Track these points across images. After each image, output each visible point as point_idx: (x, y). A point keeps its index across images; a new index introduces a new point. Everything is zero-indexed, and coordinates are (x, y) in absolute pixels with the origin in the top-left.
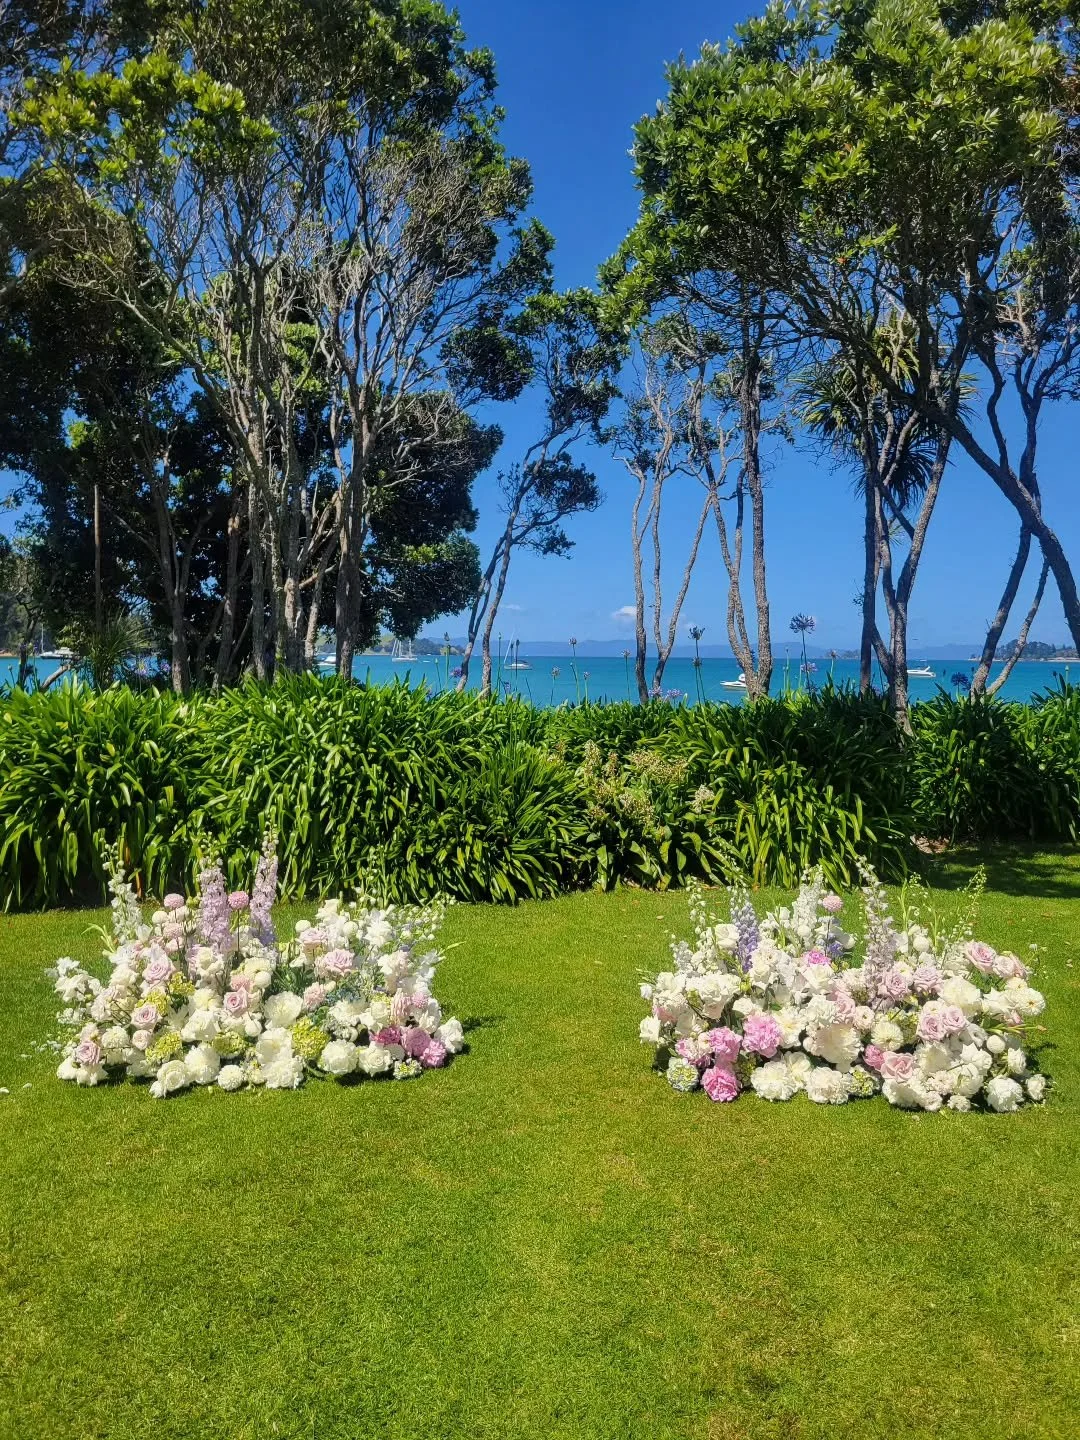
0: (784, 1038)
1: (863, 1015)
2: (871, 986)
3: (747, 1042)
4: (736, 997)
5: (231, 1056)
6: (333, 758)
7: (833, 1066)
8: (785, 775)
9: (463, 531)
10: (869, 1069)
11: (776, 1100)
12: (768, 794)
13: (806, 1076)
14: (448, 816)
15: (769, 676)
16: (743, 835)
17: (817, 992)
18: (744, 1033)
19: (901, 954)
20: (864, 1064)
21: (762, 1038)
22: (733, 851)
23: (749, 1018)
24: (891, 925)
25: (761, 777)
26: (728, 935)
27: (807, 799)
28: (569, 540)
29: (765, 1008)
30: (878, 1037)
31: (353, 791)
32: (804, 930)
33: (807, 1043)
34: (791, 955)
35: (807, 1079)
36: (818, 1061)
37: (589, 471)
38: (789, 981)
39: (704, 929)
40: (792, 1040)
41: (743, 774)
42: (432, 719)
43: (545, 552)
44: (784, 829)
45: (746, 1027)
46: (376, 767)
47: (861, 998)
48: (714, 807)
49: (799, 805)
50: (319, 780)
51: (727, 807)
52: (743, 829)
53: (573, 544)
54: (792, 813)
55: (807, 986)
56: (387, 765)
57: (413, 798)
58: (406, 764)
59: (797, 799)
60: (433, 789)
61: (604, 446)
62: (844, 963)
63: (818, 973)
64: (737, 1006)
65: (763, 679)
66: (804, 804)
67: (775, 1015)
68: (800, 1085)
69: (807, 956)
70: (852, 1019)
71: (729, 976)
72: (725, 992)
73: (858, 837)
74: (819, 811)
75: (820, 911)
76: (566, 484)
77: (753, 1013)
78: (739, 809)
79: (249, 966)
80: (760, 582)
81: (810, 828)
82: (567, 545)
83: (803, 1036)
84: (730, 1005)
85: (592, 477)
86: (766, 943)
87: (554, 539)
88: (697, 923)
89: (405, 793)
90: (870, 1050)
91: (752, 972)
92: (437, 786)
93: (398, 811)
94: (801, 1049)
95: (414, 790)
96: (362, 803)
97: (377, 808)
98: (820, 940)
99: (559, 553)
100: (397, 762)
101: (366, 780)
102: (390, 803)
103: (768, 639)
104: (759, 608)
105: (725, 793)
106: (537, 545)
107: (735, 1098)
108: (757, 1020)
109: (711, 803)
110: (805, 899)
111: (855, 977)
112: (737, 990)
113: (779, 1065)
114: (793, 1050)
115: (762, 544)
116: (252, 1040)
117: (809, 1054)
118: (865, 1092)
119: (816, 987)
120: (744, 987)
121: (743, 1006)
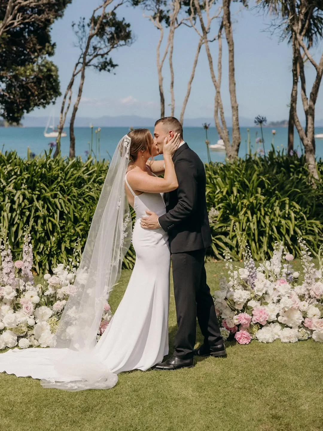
0: (270, 317)
1: (304, 305)
2: (306, 293)
3: (254, 318)
4: (249, 300)
5: (22, 335)
6: (19, 198)
7: (291, 328)
8: (255, 202)
9: (47, 56)
10: (307, 328)
11: (267, 343)
12: (246, 213)
13: (279, 333)
14: (81, 227)
15: (238, 146)
16: (234, 234)
17: (284, 296)
18: (252, 315)
19: (319, 279)
20: (304, 327)
21: (261, 316)
22: (229, 241)
23: (255, 309)
24: (314, 267)
25: (242, 203)
26: (244, 273)
27: (266, 214)
28: (114, 63)
29: (261, 305)
30: (310, 315)
31: (30, 216)
32: (277, 270)
33: (280, 319)
34: (272, 281)
35: (279, 334)
36: (284, 326)
37: (127, 22)
38: (271, 292)
39: (232, 272)
40: (273, 317)
41: (233, 202)
42: (66, 175)
43: (100, 70)
44: (254, 229)
45: (253, 312)
46: (41, 202)
47: (302, 298)
48: (218, 219)
49: (262, 217)
50: (12, 210)
51: (225, 219)
52: (234, 231)
53: (116, 65)
54: (259, 222)
55: (280, 294)
56: (46, 200)
57: (61, 218)
58: (56, 200)
59: (261, 214)
60: (71, 212)
61: (137, 7)
62: (295, 284)
63: (284, 287)
64: (249, 304)
65: (235, 147)
66: (264, 217)
67: (266, 307)
68: (276, 337)
69: (278, 282)
70: (299, 307)
71: (245, 291)
72: (244, 297)
73: (292, 233)
74: (272, 220)
75: (284, 261)
76: (113, 29)
77: (256, 306)
78: (231, 220)
79: (27, 295)
80: (233, 92)
81: (267, 229)
82: (113, 66)
83: (278, 315)
84: (246, 304)
85: (128, 25)
86: (260, 276)
87: (105, 62)
88: (229, 269)
89: (57, 216)
90: (306, 320)
91: (255, 289)
92: (74, 212)
93: (54, 226)
94: (277, 321)
95: (62, 213)
96: (36, 222)
97: (43, 224)
98: (284, 275)
99: (109, 71)
100: (51, 200)
101: (37, 210)
102: (49, 220)
103: (238, 125)
104: (233, 107)
105: (223, 212)
106: (97, 67)
107: (250, 343)
108: (258, 310)
109: (217, 217)
110: (276, 256)
111: (300, 289)
112: (249, 297)
113: (268, 328)
114: (273, 322)
115: (233, 70)
116: (30, 328)
117: (280, 323)
118: (304, 338)
119: (284, 293)
120: (252, 296)
121: (252, 304)
